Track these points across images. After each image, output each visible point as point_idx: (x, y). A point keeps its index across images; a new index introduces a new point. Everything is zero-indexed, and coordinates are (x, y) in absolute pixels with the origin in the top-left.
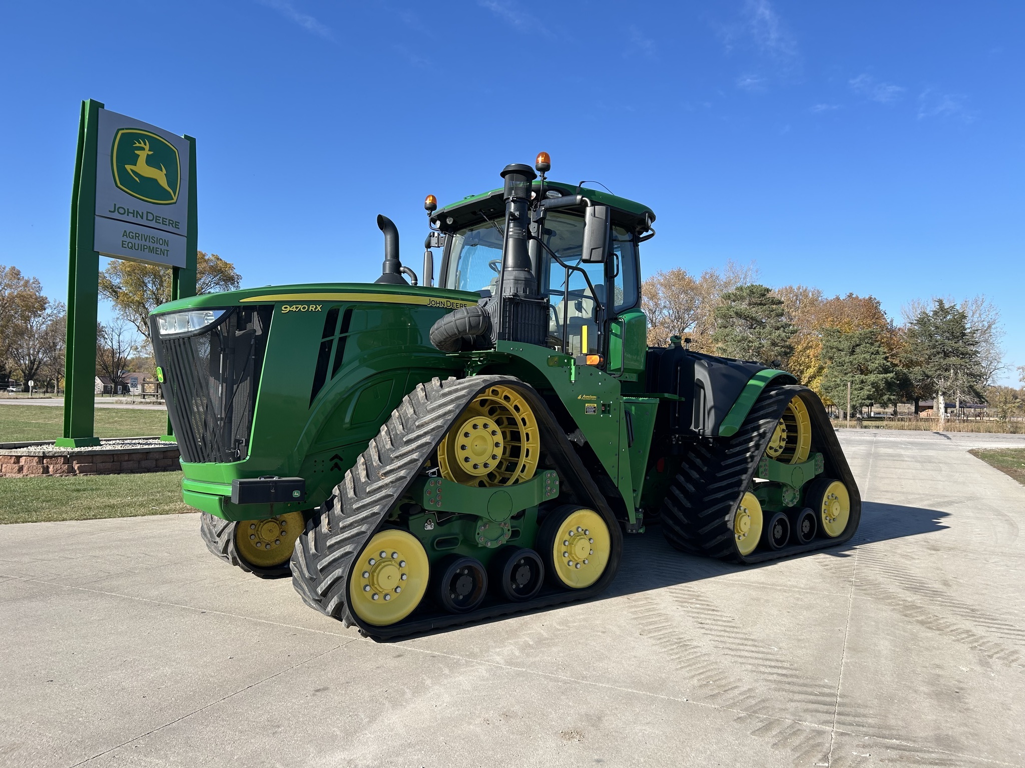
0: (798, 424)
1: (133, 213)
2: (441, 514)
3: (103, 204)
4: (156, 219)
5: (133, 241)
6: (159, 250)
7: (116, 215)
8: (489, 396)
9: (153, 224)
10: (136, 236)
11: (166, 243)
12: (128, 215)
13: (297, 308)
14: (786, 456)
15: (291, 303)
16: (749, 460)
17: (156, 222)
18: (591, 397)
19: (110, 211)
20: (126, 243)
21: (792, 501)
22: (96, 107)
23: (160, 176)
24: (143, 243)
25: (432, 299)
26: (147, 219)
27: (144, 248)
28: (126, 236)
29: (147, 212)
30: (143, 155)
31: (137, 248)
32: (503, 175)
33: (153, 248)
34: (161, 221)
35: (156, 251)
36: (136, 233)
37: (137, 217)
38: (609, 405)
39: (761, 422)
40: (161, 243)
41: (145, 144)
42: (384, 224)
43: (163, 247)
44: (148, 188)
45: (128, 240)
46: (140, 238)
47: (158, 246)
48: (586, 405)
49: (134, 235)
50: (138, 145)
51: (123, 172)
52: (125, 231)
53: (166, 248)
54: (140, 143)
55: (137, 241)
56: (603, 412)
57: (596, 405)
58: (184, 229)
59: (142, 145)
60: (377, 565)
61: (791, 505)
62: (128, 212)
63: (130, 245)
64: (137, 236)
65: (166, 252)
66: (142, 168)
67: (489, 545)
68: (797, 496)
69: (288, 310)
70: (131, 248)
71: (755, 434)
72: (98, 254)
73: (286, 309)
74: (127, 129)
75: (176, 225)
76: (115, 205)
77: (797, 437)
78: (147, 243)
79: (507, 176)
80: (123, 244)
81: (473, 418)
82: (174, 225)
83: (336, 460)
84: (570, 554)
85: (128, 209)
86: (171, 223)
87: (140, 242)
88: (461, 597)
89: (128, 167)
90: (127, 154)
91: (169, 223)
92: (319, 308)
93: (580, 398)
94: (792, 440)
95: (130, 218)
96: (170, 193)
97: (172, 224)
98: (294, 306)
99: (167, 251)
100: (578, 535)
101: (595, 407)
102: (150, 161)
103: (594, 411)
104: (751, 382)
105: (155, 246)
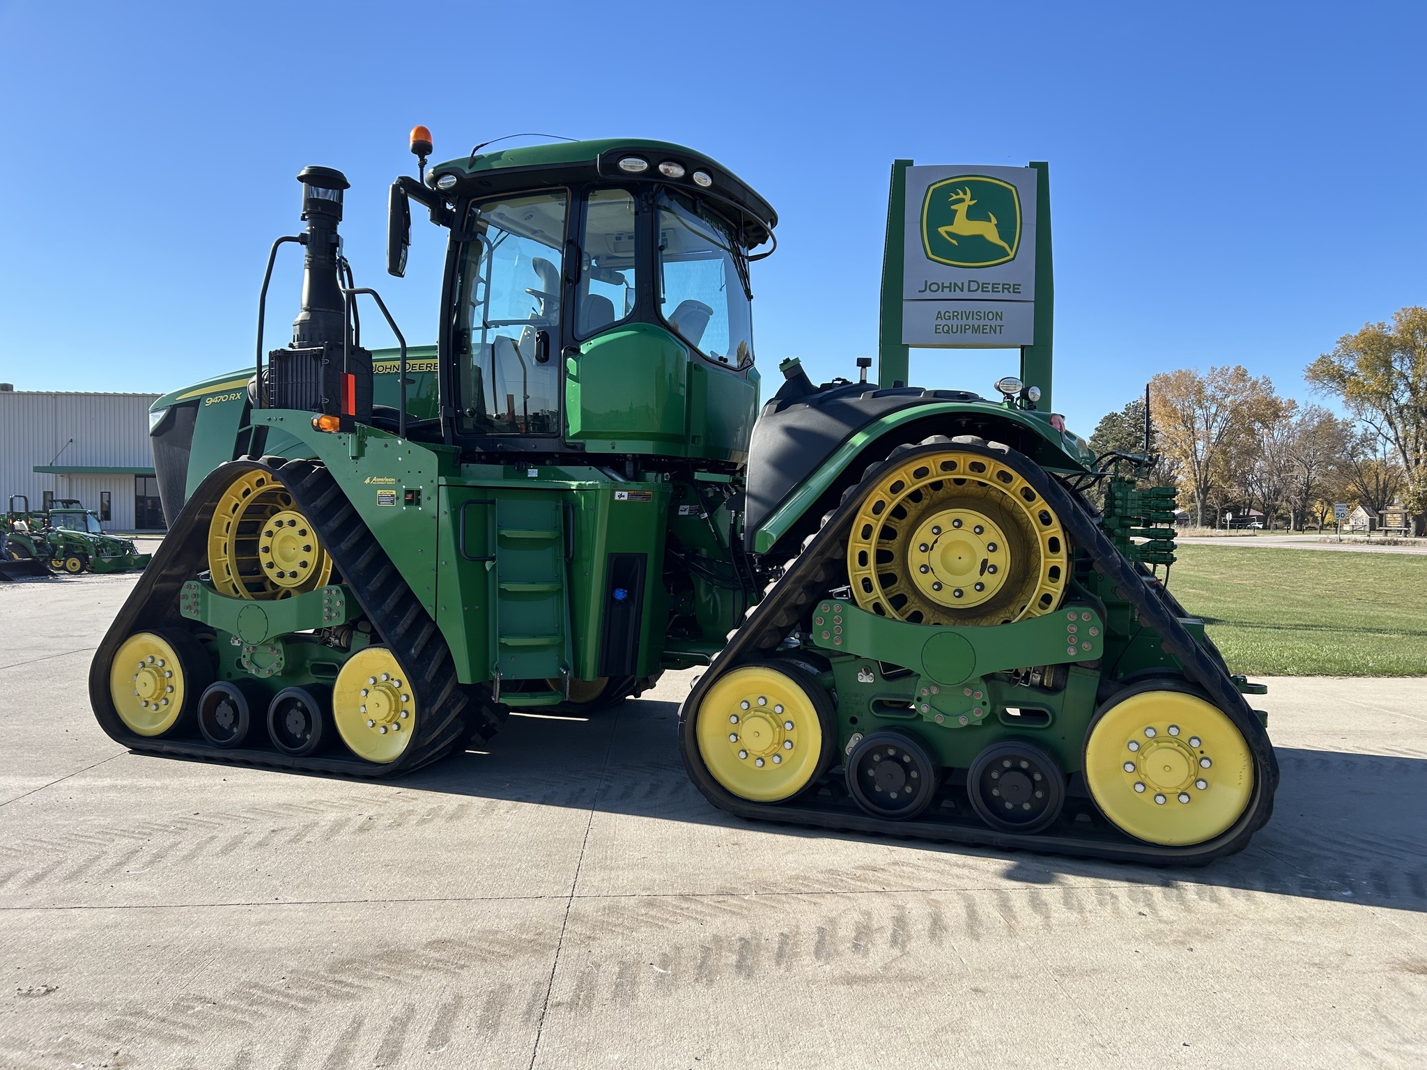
1: (950, 287)
3: (910, 287)
4: (983, 288)
5: (949, 323)
6: (988, 328)
7: (928, 295)
9: (979, 295)
10: (954, 316)
11: (999, 316)
12: (943, 291)
13: (219, 399)
15: (213, 395)
17: (983, 291)
18: (387, 480)
19: (920, 291)
20: (941, 327)
21: (958, 712)
22: (900, 168)
23: (988, 230)
24: (965, 321)
26: (969, 291)
27: (965, 329)
28: (941, 317)
29: (970, 281)
30: (961, 209)
31: (955, 331)
33: (979, 326)
34: (990, 289)
35: (983, 329)
36: (954, 312)
37: (955, 291)
38: (419, 492)
40: (991, 318)
41: (965, 193)
43: (993, 323)
44: (974, 250)
45: (944, 322)
46: (959, 317)
47: (987, 322)
48: (379, 492)
49: (951, 314)
50: (955, 197)
51: (934, 238)
52: (939, 312)
53: (999, 322)
54: (957, 194)
55: (955, 322)
56: (408, 503)
57: (394, 492)
58: (1029, 292)
59: (961, 195)
61: (948, 723)
62: (943, 287)
63: (946, 328)
64: (955, 315)
65: (998, 328)
66: (963, 226)
69: (211, 402)
70: (948, 332)
72: (908, 346)
73: (209, 402)
74: (939, 182)
75: (1016, 289)
76: (926, 281)
78: (970, 322)
80: (936, 329)
82: (1011, 290)
85: (943, 284)
86: (1006, 287)
87: (960, 322)
89: (942, 230)
90: (941, 211)
91: (1003, 288)
92: (238, 396)
93: (367, 481)
95: (946, 294)
96: (1003, 248)
97: (1008, 289)
98: (217, 397)
99: (1001, 326)
101: (393, 496)
102: (972, 214)
103: (392, 502)
105: (982, 322)
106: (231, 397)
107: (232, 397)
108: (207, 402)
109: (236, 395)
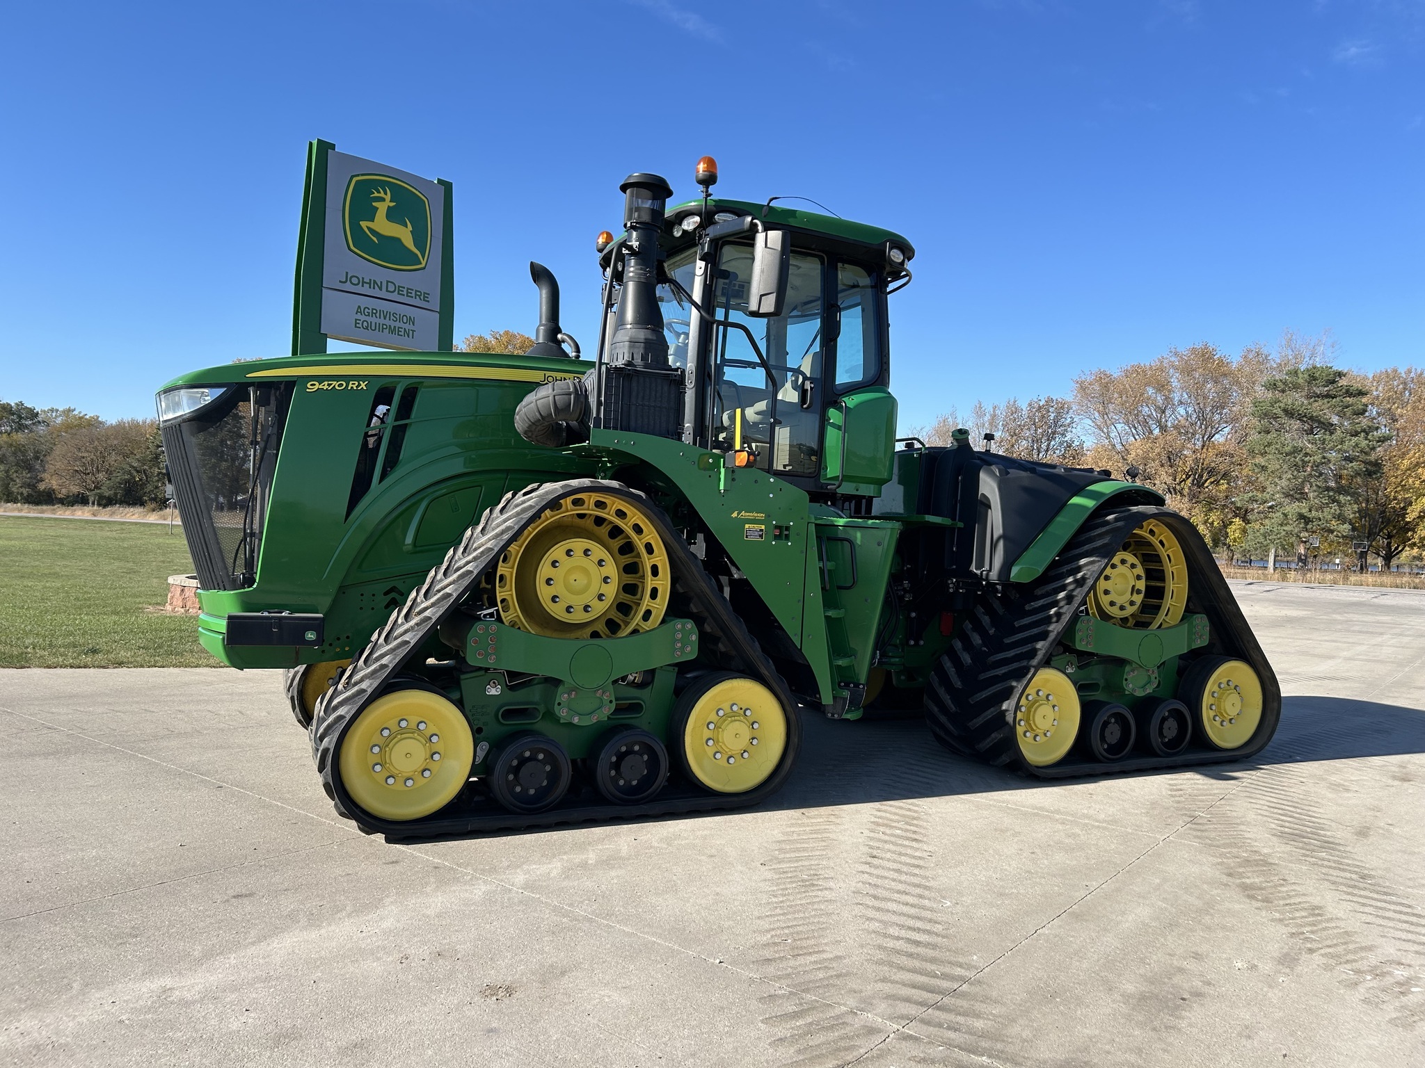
0: (1165, 568)
1: (370, 283)
2: (513, 675)
3: (332, 273)
4: (399, 290)
5: (369, 319)
6: (403, 330)
7: (348, 287)
8: (588, 509)
9: (395, 296)
10: (372, 313)
11: (411, 320)
12: (363, 286)
13: (329, 385)
14: (1145, 618)
15: (320, 379)
16: (1054, 619)
17: (399, 294)
18: (756, 515)
19: (340, 282)
20: (361, 322)
21: (1143, 687)
22: (325, 148)
23: (404, 234)
24: (382, 321)
25: (548, 373)
26: (387, 291)
27: (383, 328)
28: (361, 312)
29: (388, 282)
30: (382, 208)
31: (373, 328)
32: (624, 188)
33: (395, 327)
34: (405, 293)
35: (399, 331)
36: (373, 309)
37: (374, 288)
38: (787, 528)
39: (1083, 562)
40: (405, 321)
41: (386, 194)
42: (540, 274)
43: (407, 326)
44: (388, 250)
45: (363, 318)
46: (378, 315)
47: (401, 325)
48: (747, 526)
49: (370, 311)
50: (376, 194)
51: (357, 233)
52: (359, 307)
53: (411, 327)
54: (379, 192)
55: (373, 320)
56: (776, 537)
57: (763, 527)
58: (435, 303)
59: (382, 195)
60: (391, 737)
61: (1140, 693)
62: (363, 282)
63: (365, 324)
64: (374, 313)
65: (411, 332)
66: (382, 225)
67: (576, 720)
68: (1153, 679)
69: (316, 387)
70: (367, 328)
71: (1070, 580)
72: (326, 336)
73: (313, 387)
74: (363, 175)
75: (425, 297)
76: (347, 273)
77: (1164, 587)
78: (387, 322)
79: (628, 191)
80: (356, 323)
81: (568, 541)
82: (422, 297)
83: (393, 595)
84: (716, 742)
85: (363, 278)
86: (418, 294)
87: (378, 321)
88: (532, 792)
89: (364, 224)
90: (362, 206)
91: (416, 295)
92: (363, 385)
93: (735, 515)
94: (1155, 593)
95: (366, 289)
96: (417, 255)
97: (420, 296)
98: (326, 383)
99: (413, 331)
100: (732, 715)
101: (762, 530)
102: (392, 215)
103: (761, 536)
104: (1076, 500)
105: (398, 324)
106: (350, 385)
107: (353, 385)
108: (309, 386)
109: (359, 385)
